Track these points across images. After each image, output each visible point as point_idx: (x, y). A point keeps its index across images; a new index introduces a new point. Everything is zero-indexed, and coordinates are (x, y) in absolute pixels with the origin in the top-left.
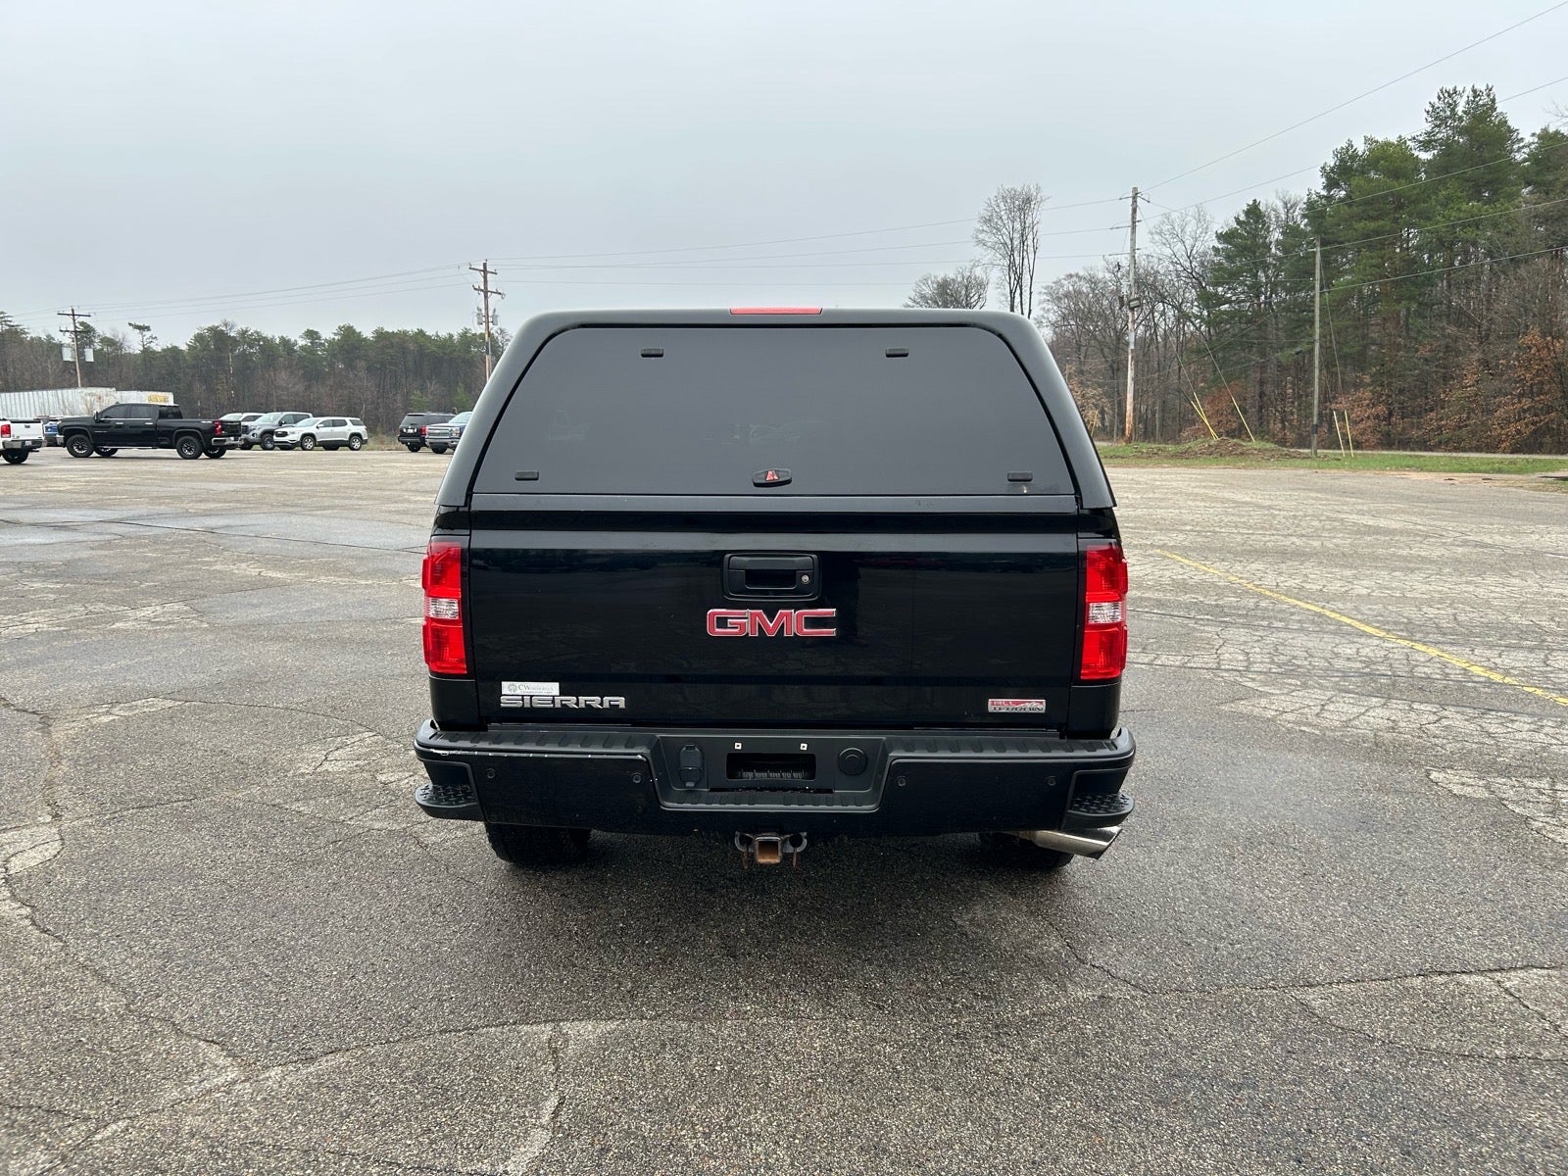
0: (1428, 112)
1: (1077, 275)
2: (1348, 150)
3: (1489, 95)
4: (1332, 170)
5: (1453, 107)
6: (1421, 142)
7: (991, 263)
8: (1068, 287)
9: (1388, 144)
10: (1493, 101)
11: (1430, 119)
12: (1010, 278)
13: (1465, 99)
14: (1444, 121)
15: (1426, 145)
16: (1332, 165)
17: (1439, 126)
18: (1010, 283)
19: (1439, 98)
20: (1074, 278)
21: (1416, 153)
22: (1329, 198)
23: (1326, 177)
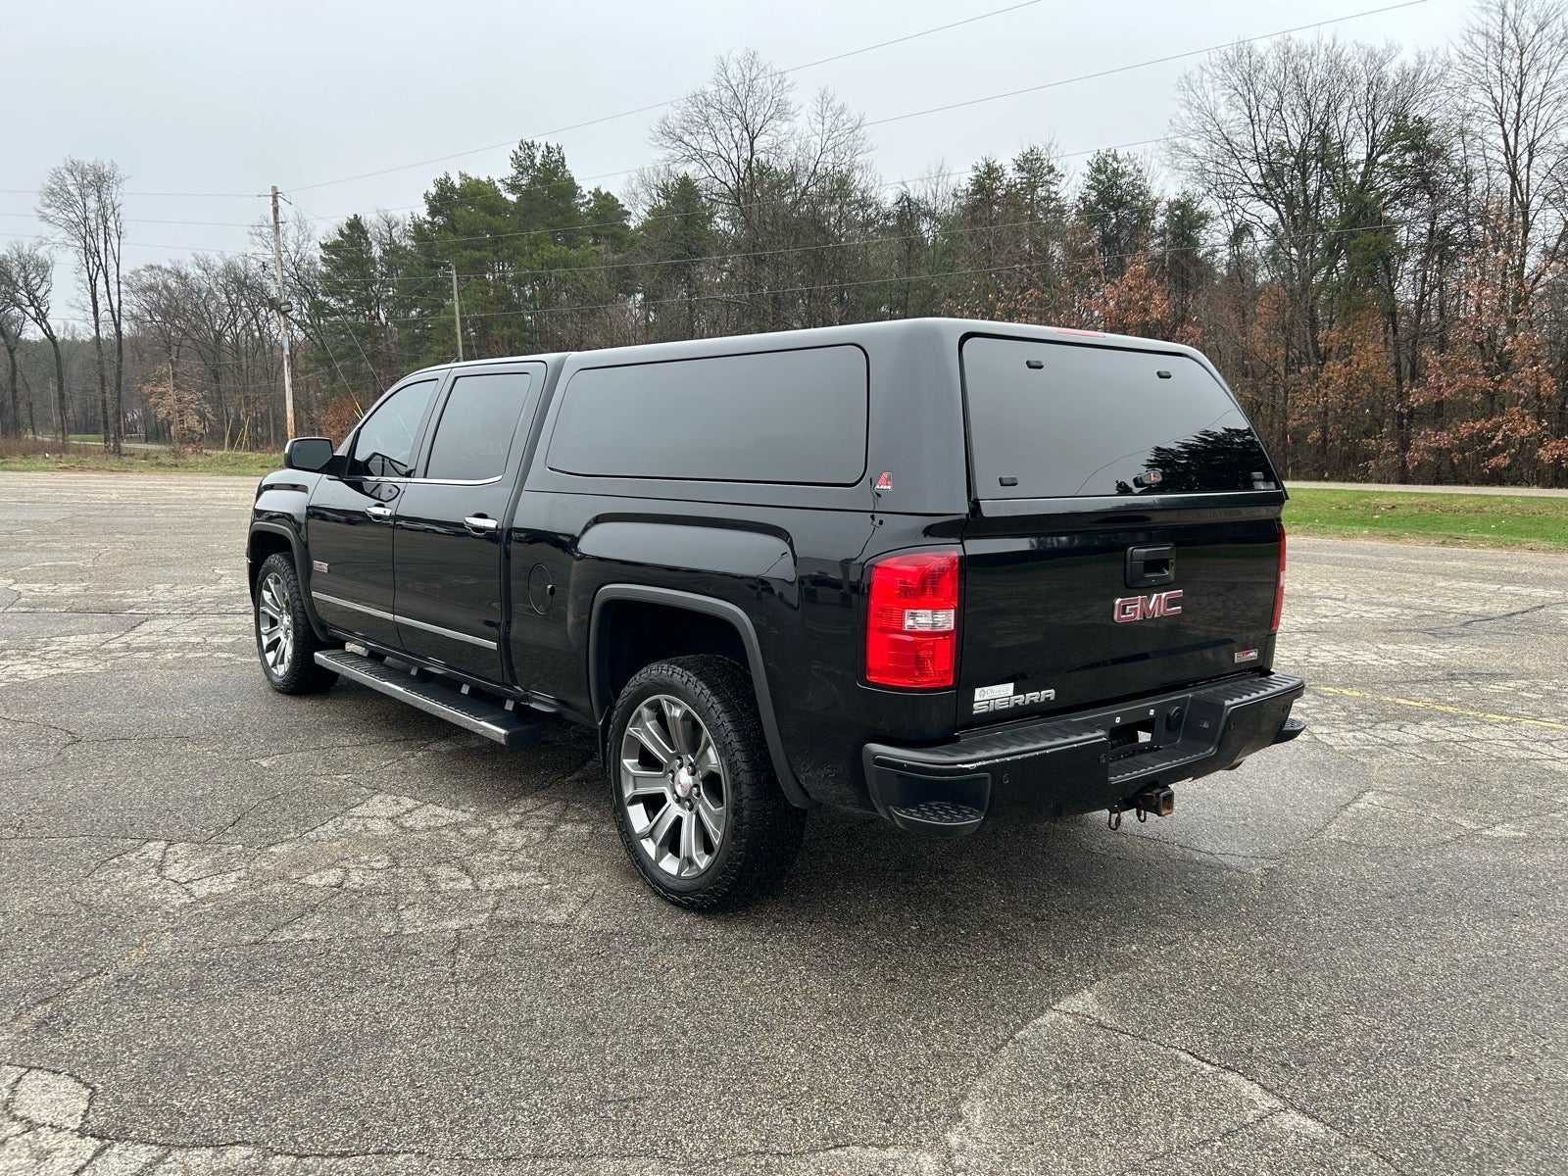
0: (512, 159)
1: (159, 268)
2: (447, 182)
3: (559, 153)
4: (434, 197)
5: (532, 158)
6: (508, 185)
7: (65, 243)
8: (147, 279)
9: (478, 181)
10: (563, 159)
11: (514, 166)
12: (88, 263)
13: (541, 153)
14: (526, 169)
15: (513, 187)
16: (434, 194)
17: (522, 173)
18: (88, 268)
19: (521, 148)
20: (156, 271)
21: (504, 194)
22: (432, 223)
23: (429, 204)
